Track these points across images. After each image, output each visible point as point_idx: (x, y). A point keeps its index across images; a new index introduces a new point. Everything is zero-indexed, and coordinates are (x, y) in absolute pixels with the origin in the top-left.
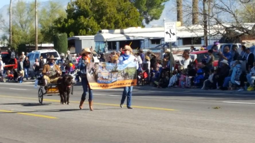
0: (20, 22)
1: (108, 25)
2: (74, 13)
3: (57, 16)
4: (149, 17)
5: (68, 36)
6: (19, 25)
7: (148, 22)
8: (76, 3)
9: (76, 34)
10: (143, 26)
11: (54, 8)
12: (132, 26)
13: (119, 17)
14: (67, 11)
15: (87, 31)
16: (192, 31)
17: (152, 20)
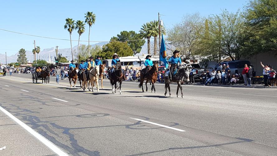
0: (83, 53)
1: (120, 55)
2: (105, 50)
3: (98, 51)
4: (136, 52)
5: (103, 59)
6: (82, 54)
7: (135, 54)
8: (107, 45)
9: (106, 58)
10: (134, 56)
11: (97, 48)
12: (129, 56)
13: (124, 52)
14: (103, 49)
15: (111, 57)
16: (155, 58)
17: (137, 53)
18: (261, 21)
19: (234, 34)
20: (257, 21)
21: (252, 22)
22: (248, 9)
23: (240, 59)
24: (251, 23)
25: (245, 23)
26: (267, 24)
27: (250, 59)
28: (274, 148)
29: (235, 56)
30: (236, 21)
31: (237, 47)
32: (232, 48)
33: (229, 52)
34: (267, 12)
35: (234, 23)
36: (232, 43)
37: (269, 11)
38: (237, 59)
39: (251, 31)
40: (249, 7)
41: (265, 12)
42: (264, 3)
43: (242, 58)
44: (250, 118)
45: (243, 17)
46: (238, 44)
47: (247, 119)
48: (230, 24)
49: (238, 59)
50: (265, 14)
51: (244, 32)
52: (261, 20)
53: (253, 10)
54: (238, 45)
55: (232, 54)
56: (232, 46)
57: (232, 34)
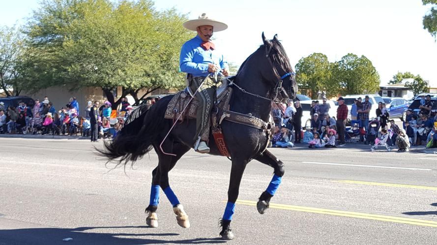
18: (50, 40)
19: (10, 57)
20: (44, 40)
21: (37, 40)
22: (31, 21)
23: (19, 95)
24: (35, 43)
25: (27, 42)
26: (58, 45)
27: (35, 95)
28: (31, 223)
29: (12, 90)
30: (12, 38)
31: (15, 76)
32: (7, 77)
33: (3, 84)
34: (57, 29)
35: (9, 39)
36: (6, 70)
37: (60, 28)
38: (15, 94)
39: (35, 54)
40: (32, 18)
41: (55, 28)
42: (54, 15)
43: (22, 94)
44: (11, 183)
45: (24, 33)
46: (16, 72)
47: (6, 184)
48: (4, 41)
49: (17, 95)
50: (55, 32)
51: (26, 55)
52: (49, 38)
53: (38, 22)
54: (17, 74)
55: (7, 86)
56: (7, 74)
57: (7, 56)
